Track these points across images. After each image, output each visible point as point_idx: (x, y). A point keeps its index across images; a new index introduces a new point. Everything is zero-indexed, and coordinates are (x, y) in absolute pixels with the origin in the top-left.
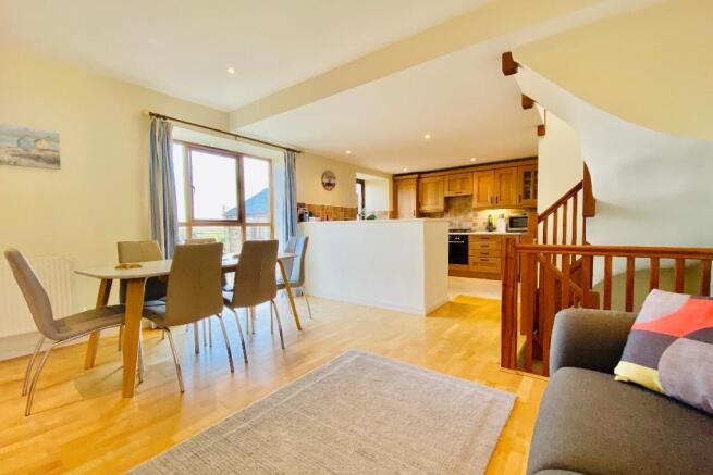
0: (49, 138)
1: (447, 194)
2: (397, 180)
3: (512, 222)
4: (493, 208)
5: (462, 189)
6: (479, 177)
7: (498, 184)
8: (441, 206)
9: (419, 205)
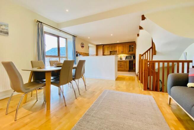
0: (5, 25)
1: (111, 50)
2: (98, 46)
3: (127, 57)
4: (122, 54)
5: (115, 49)
6: (119, 46)
7: (123, 48)
8: (109, 53)
9: (103, 53)
